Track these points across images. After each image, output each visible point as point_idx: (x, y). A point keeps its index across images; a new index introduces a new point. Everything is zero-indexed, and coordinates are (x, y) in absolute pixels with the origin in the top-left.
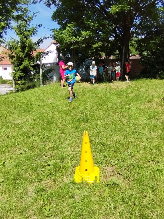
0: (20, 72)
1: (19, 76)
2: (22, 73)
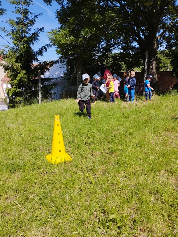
0: (15, 88)
1: (13, 92)
2: (17, 89)
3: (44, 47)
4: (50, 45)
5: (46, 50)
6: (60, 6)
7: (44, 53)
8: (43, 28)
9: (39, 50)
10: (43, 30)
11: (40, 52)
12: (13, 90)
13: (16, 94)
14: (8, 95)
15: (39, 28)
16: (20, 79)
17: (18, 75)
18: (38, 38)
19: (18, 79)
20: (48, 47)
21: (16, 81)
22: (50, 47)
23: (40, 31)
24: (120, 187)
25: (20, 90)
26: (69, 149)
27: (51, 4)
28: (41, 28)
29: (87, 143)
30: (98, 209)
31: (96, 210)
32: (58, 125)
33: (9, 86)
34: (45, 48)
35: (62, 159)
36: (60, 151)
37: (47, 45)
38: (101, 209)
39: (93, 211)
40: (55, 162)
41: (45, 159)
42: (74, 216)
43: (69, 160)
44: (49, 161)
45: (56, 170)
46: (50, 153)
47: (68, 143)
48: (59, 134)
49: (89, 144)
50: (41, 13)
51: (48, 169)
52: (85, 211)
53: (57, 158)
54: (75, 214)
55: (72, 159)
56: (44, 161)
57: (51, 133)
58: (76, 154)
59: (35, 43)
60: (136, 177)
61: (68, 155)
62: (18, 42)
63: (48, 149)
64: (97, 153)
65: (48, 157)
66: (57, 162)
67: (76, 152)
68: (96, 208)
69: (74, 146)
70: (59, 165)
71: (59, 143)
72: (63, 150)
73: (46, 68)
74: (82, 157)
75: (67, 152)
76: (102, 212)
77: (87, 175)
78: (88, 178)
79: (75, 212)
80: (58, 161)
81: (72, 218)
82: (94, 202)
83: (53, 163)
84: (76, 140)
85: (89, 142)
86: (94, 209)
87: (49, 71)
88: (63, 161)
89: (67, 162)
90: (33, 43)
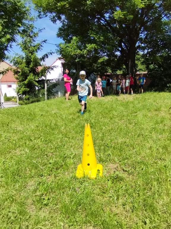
0: (25, 88)
1: (23, 91)
8: (46, 40)
14: (18, 93)
18: (42, 48)
22: (50, 55)
25: (28, 89)
34: (46, 56)
50: (44, 28)
90: (37, 52)
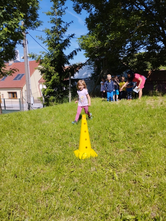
1: (48, 92)
2: (51, 90)
3: (74, 51)
4: (79, 49)
5: (76, 54)
6: (89, 14)
7: (74, 57)
8: (74, 35)
9: (70, 54)
10: (73, 37)
11: (71, 56)
12: (47, 90)
13: (50, 94)
14: (43, 95)
15: (71, 35)
16: (54, 81)
17: (52, 77)
18: (69, 43)
19: (52, 80)
20: (78, 51)
21: (50, 83)
22: (79, 51)
23: (71, 38)
24: (143, 185)
25: (53, 90)
26: (95, 146)
27: (81, 12)
28: (72, 35)
29: (112, 141)
30: (120, 205)
31: (119, 205)
32: (85, 124)
33: (45, 87)
34: (75, 53)
35: (88, 154)
36: (86, 147)
37: (77, 49)
38: (123, 205)
39: (116, 207)
40: (82, 157)
41: (73, 154)
42: (98, 209)
43: (94, 156)
44: (77, 156)
45: (83, 165)
46: (77, 148)
47: (94, 140)
48: (85, 132)
49: (113, 141)
50: (72, 22)
51: (75, 163)
52: (109, 206)
53: (84, 154)
54: (99, 207)
55: (97, 155)
56: (73, 155)
57: (79, 130)
58: (101, 150)
59: (67, 48)
60: (159, 176)
61: (94, 151)
62: (52, 48)
63: (76, 144)
64: (121, 150)
65: (76, 152)
66: (84, 158)
67: (101, 148)
68: (118, 204)
69: (99, 142)
70: (85, 160)
71: (86, 140)
72: (89, 146)
73: (76, 70)
74: (107, 154)
75: (93, 148)
76: (124, 209)
77: (111, 171)
78: (112, 174)
79: (99, 206)
80: (85, 156)
81: (96, 211)
82: (116, 198)
83: (80, 158)
84: (101, 138)
85: (113, 139)
86: (117, 205)
87: (78, 73)
88: (89, 157)
89: (93, 157)
90: (65, 49)
